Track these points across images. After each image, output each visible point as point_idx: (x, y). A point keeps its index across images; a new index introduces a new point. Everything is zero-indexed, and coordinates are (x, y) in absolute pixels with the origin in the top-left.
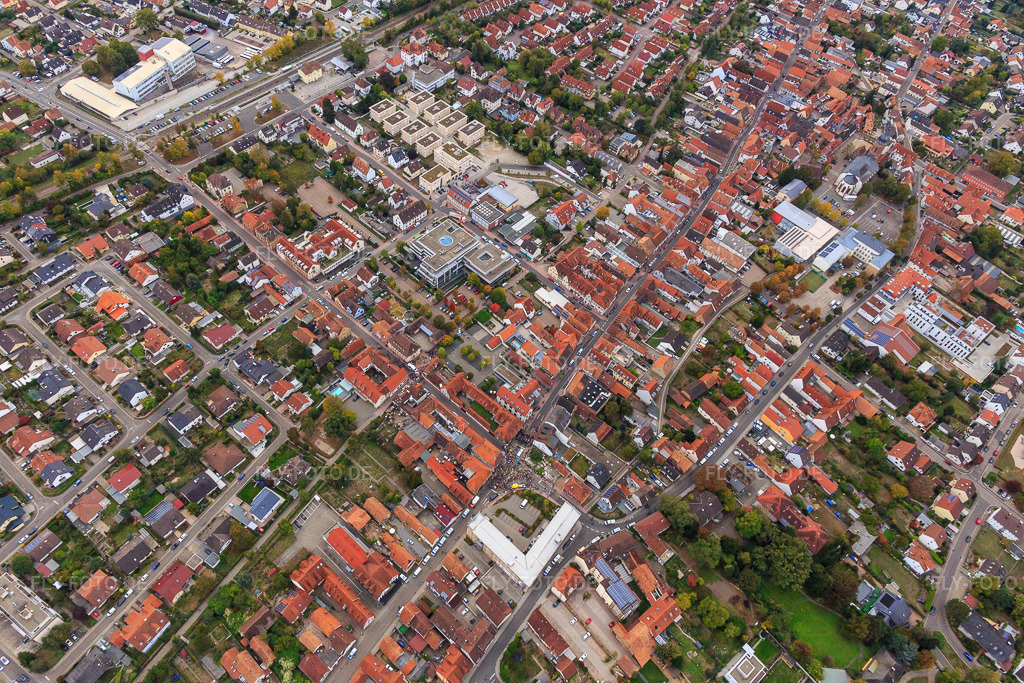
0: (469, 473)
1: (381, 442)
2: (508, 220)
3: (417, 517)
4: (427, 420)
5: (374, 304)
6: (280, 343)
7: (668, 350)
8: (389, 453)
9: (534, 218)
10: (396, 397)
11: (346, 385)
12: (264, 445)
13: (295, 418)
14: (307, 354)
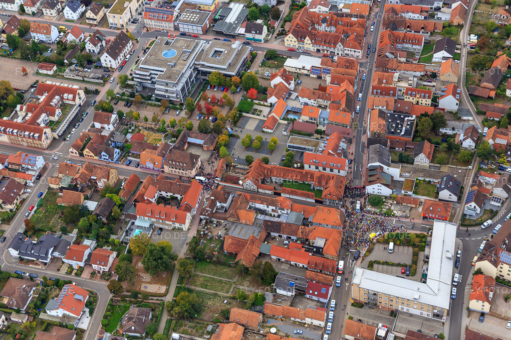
0: (320, 243)
1: (210, 258)
2: (217, 17)
3: (291, 305)
4: (247, 216)
5: (127, 141)
6: (48, 217)
7: (444, 58)
8: (224, 264)
9: (242, 5)
10: (202, 211)
11: (142, 222)
12: (87, 314)
13: (106, 276)
14: (85, 211)
